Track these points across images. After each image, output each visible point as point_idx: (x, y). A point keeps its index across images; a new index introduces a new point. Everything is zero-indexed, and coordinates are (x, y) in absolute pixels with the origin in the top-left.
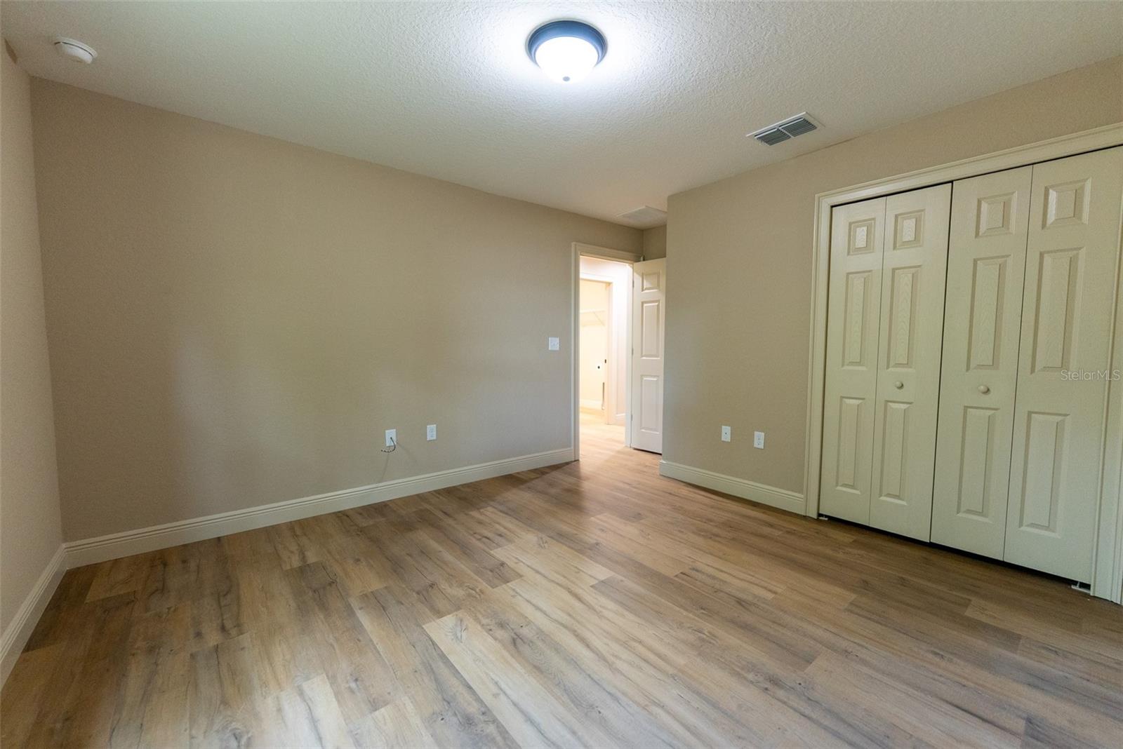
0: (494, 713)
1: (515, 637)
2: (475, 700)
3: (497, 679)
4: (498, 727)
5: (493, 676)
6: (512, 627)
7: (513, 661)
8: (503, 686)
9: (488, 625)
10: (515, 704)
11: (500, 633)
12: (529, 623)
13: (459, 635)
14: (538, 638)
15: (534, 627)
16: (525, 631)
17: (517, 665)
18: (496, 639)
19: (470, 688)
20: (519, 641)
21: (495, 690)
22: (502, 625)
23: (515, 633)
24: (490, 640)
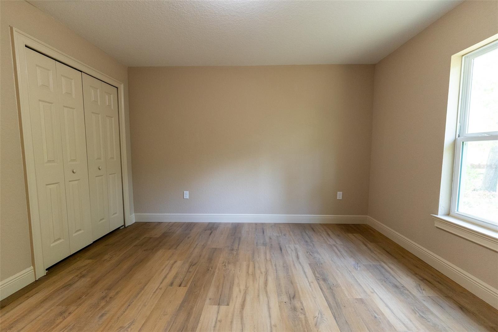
0: (315, 278)
1: (292, 299)
2: (320, 284)
3: (309, 287)
4: (315, 275)
5: (310, 289)
6: (290, 305)
7: (299, 289)
8: (308, 284)
9: (301, 313)
10: (307, 277)
11: (298, 305)
12: (280, 302)
13: (320, 316)
14: (282, 294)
15: (280, 298)
16: (285, 298)
17: (299, 287)
18: (302, 303)
19: (321, 289)
20: (292, 296)
21: (311, 284)
22: (294, 309)
23: (291, 301)
24: (305, 304)
